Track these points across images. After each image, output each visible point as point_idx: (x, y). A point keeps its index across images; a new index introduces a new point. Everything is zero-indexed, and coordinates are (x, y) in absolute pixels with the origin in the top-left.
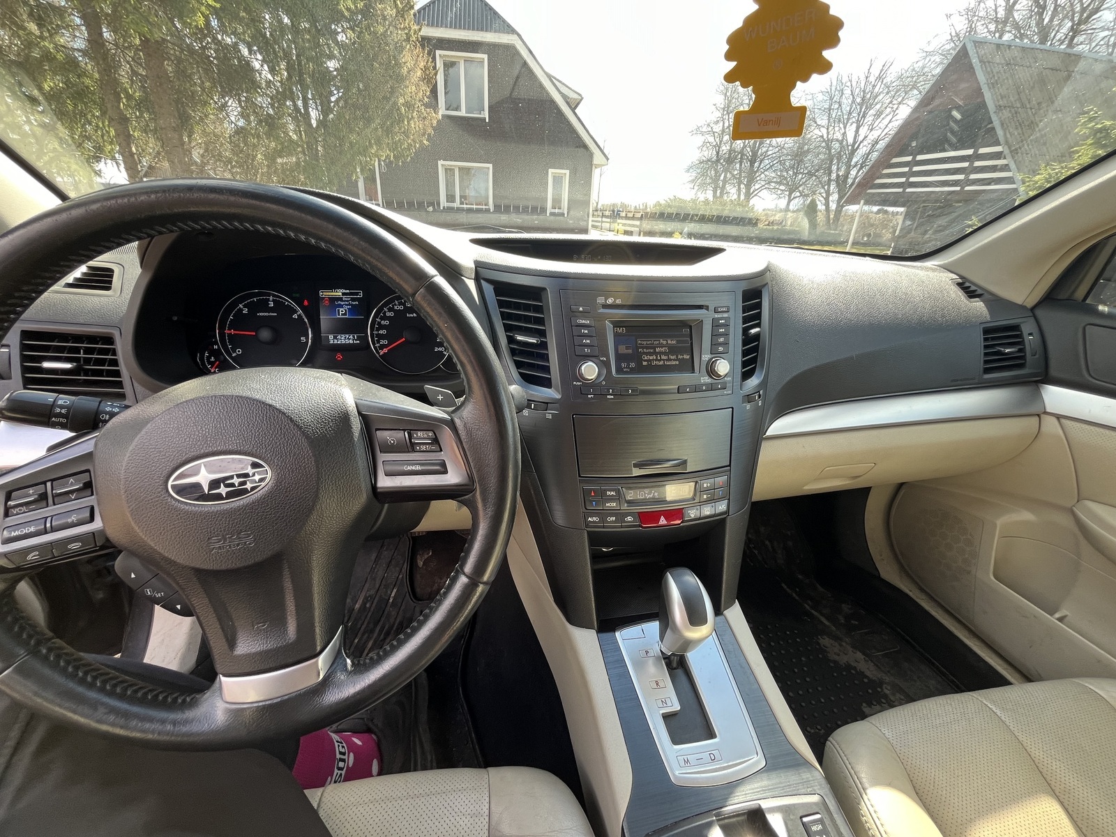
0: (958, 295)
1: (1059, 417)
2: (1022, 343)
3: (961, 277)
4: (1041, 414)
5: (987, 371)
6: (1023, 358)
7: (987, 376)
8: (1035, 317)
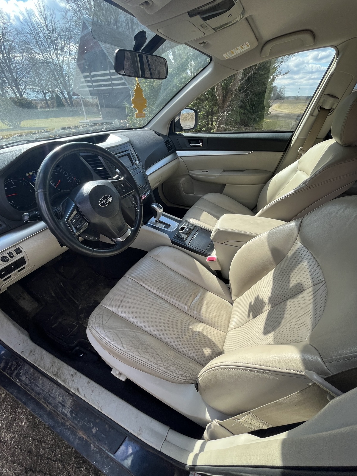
0: (157, 136)
1: (181, 157)
2: (170, 144)
3: (155, 131)
4: (178, 157)
5: (169, 151)
6: (171, 147)
7: (169, 152)
8: (169, 137)
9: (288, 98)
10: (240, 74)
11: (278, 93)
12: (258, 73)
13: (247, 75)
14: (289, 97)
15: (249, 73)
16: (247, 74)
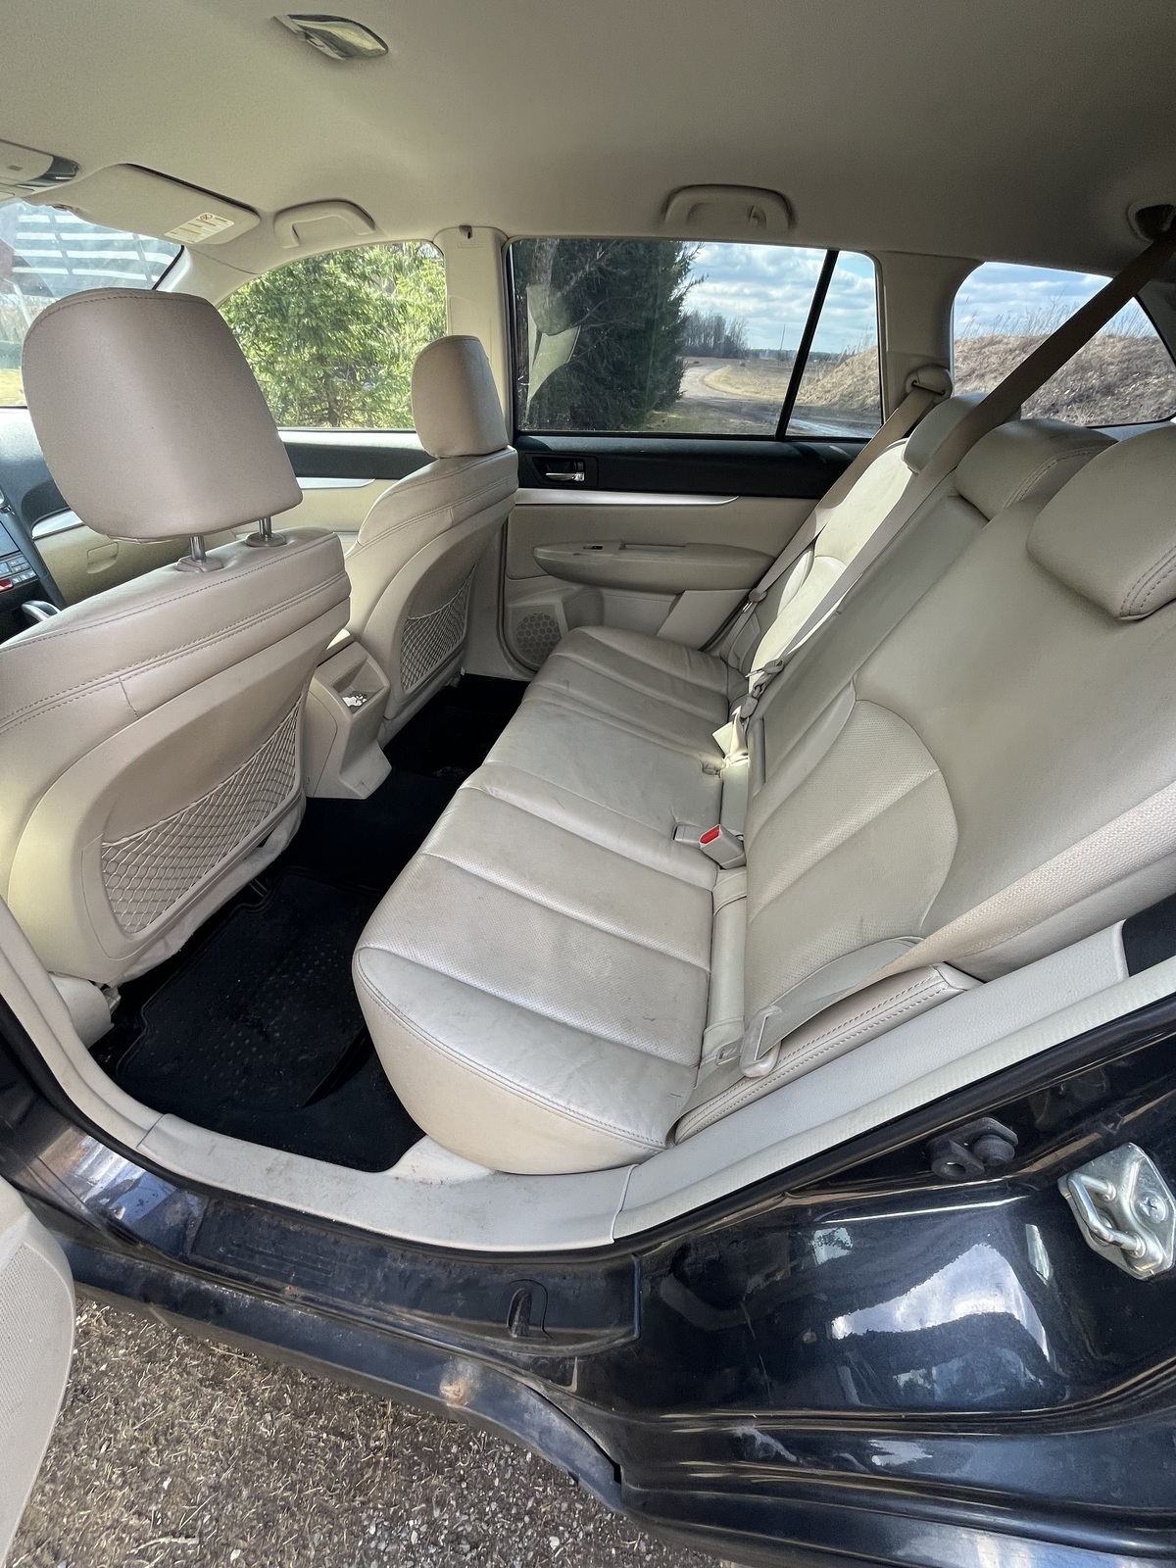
9: (756, 354)
10: (546, 272)
11: (728, 338)
12: (615, 274)
13: (571, 278)
14: (761, 351)
15: (576, 272)
16: (572, 274)
